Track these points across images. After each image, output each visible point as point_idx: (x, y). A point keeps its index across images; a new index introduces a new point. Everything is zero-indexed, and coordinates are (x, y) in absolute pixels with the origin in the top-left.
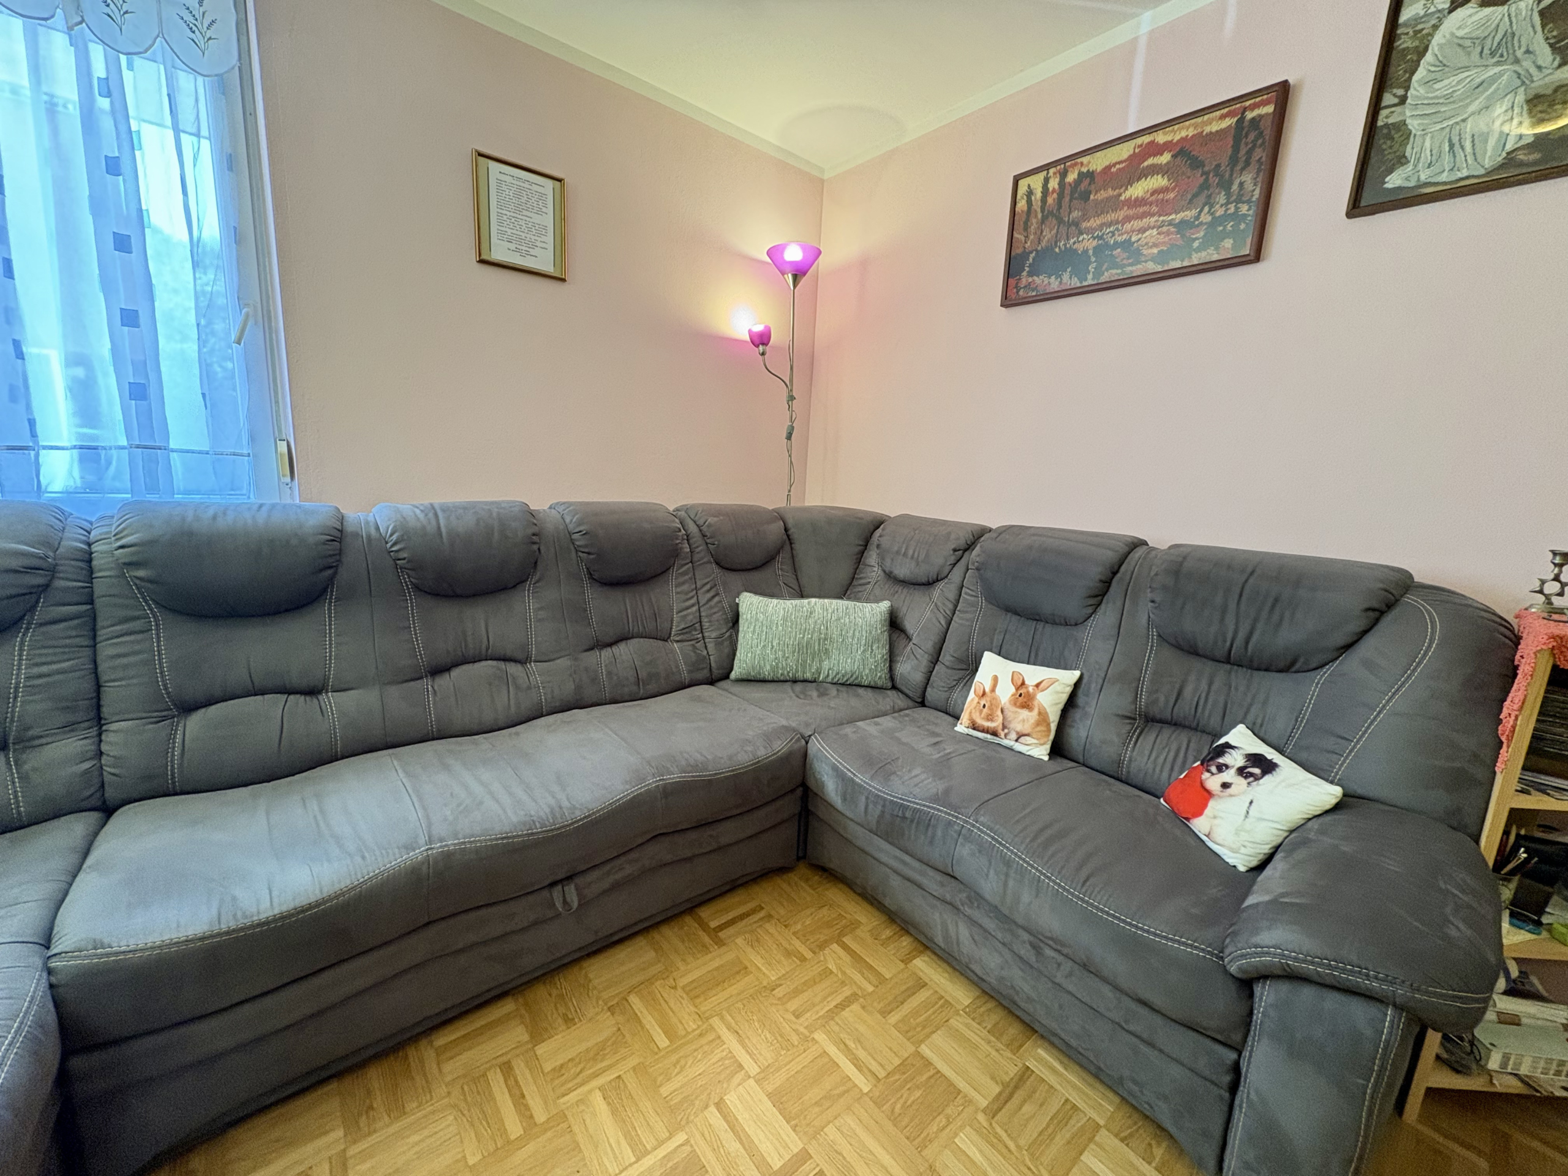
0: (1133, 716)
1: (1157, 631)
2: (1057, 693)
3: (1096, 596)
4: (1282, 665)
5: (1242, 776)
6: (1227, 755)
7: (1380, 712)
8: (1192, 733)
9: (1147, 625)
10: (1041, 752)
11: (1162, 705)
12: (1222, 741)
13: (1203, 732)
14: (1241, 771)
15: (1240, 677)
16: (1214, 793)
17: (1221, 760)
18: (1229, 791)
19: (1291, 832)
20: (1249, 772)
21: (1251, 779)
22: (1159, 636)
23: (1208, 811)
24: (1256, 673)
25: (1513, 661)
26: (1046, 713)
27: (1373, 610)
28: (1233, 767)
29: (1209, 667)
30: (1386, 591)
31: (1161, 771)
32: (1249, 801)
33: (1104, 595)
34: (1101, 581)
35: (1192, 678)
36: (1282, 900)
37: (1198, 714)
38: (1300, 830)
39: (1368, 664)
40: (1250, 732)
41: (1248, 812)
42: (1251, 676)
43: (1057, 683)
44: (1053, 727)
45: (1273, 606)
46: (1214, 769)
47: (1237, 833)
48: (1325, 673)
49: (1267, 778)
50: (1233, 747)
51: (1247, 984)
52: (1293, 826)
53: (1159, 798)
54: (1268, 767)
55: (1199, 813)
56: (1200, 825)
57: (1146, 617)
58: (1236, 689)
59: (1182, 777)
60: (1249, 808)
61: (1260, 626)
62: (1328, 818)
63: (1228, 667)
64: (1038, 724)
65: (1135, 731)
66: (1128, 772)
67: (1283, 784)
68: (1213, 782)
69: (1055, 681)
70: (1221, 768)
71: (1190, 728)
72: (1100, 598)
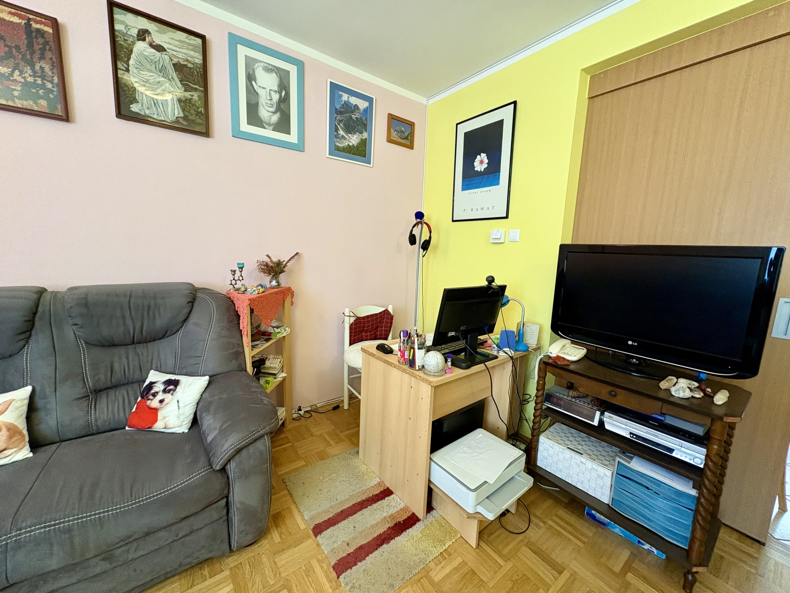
0: (86, 395)
1: (84, 341)
2: (17, 408)
3: (24, 332)
4: (161, 336)
5: (166, 393)
6: (154, 388)
7: (207, 341)
8: (126, 387)
9: (75, 339)
10: (25, 453)
11: (104, 379)
12: (147, 382)
13: (132, 383)
14: (164, 391)
15: (140, 349)
16: (158, 407)
17: (152, 391)
18: (165, 403)
19: (198, 404)
20: (168, 390)
21: (172, 392)
22: (86, 343)
23: (160, 417)
24: (148, 344)
25: (235, 309)
26: (15, 426)
27: (190, 302)
28: (160, 391)
29: (122, 351)
30: (191, 293)
31: (119, 414)
32: (177, 401)
33: (31, 330)
34: (26, 321)
35: (116, 359)
36: (223, 428)
37: (127, 376)
38: (201, 401)
39: (195, 324)
40: (157, 372)
41: (179, 406)
42: (147, 346)
43: (14, 401)
44: (25, 432)
45: (148, 310)
46: (151, 397)
47: (178, 417)
48: (180, 333)
49: (178, 387)
50: (155, 383)
51: (223, 470)
52: (197, 401)
53: (125, 428)
54: (176, 383)
55: (156, 420)
56: (159, 426)
57: (73, 334)
58: (142, 355)
59: (134, 410)
60: (178, 404)
61: (145, 322)
62: (208, 390)
63: (133, 346)
64: (10, 437)
65: (91, 404)
66: (97, 426)
67: (186, 386)
68: (154, 403)
69: (11, 401)
70: (154, 395)
71: (124, 384)
72: (28, 333)
